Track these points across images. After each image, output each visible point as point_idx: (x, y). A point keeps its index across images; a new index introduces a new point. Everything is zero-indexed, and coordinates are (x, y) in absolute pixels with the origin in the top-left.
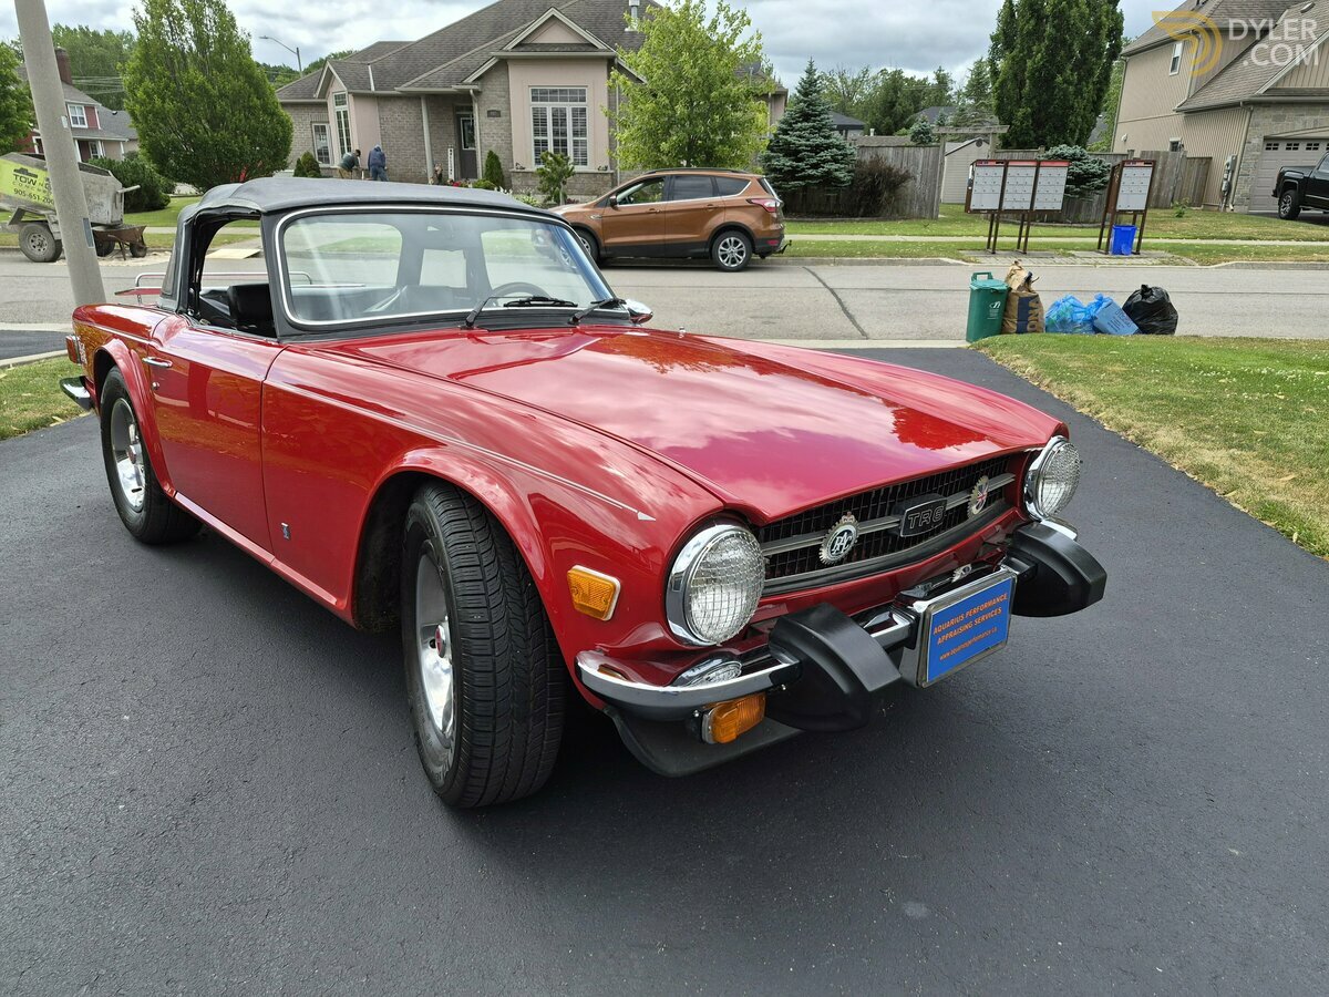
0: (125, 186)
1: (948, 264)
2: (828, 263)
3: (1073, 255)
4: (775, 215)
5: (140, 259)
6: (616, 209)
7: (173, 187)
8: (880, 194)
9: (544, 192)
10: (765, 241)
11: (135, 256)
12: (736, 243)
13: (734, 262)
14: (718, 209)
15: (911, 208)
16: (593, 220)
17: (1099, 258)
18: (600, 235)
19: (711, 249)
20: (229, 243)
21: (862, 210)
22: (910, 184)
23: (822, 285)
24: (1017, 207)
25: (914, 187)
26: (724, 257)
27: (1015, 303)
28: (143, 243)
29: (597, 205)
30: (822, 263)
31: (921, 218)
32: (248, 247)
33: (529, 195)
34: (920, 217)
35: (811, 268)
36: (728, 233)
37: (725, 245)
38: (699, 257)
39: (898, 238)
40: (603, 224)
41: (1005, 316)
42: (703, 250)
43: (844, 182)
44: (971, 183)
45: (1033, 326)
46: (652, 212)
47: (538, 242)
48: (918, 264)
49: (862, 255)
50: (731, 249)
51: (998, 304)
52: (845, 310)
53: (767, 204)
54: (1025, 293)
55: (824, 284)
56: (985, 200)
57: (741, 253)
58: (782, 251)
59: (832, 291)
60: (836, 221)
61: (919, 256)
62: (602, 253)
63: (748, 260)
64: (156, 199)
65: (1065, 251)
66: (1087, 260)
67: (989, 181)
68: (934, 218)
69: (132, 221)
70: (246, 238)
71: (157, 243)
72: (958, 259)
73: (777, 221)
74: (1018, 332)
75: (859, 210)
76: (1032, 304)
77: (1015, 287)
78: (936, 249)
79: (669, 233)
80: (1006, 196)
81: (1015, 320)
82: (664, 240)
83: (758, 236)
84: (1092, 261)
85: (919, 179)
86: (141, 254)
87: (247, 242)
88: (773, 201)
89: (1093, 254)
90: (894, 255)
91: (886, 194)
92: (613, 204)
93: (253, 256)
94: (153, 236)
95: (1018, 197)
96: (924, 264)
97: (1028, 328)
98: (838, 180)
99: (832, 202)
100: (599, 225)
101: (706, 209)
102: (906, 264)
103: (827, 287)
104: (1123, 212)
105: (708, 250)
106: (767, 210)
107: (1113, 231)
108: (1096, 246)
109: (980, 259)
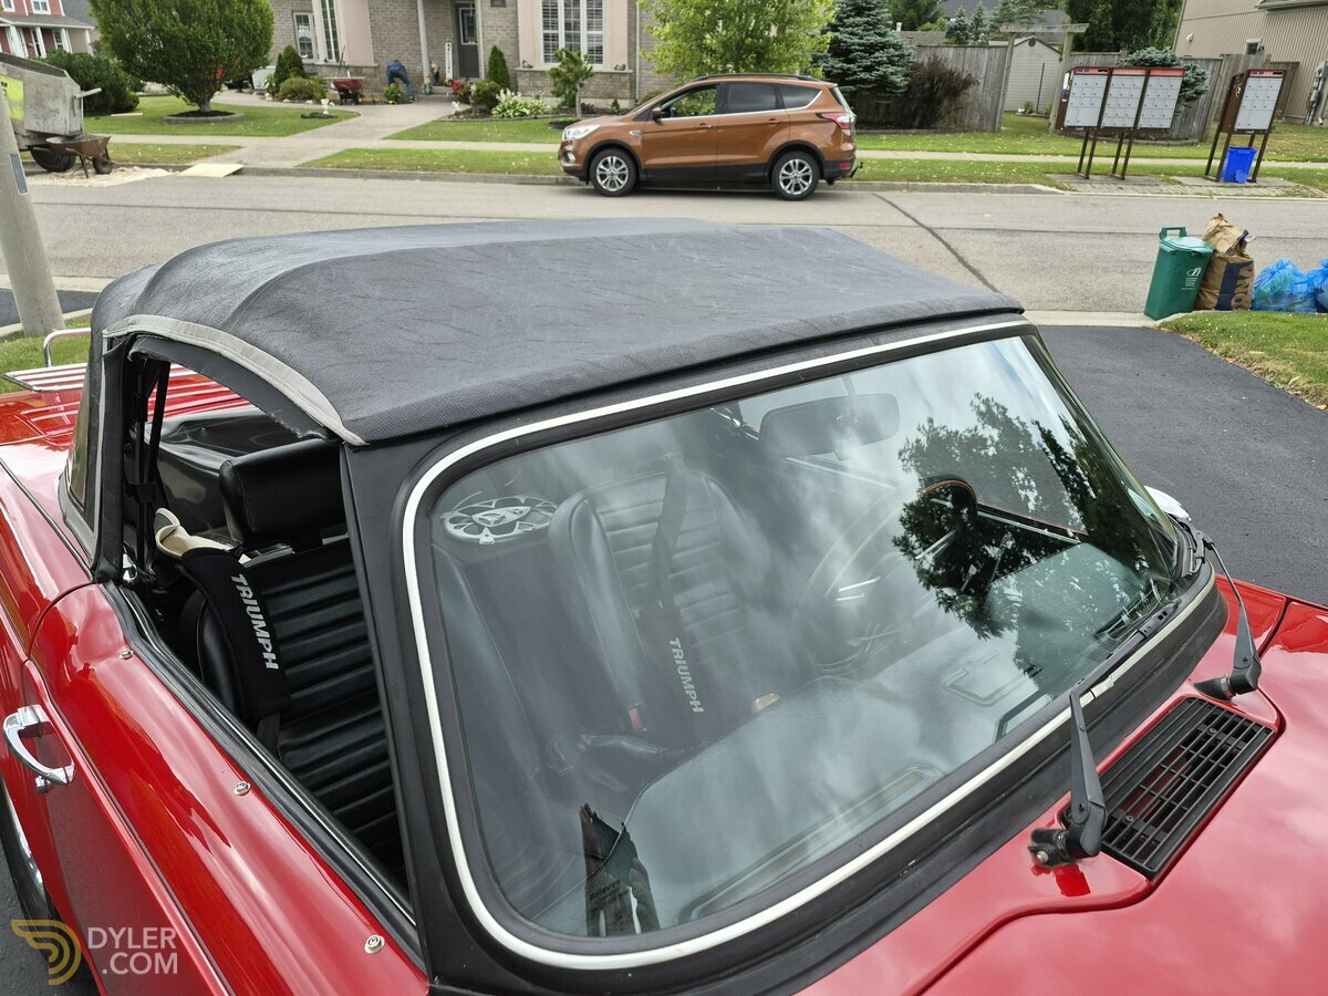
0: (85, 87)
1: (1039, 192)
2: (899, 188)
3: (1180, 183)
4: (848, 132)
5: (105, 176)
6: (659, 123)
7: (142, 86)
8: (939, 103)
9: (558, 96)
10: (836, 163)
11: (98, 172)
12: (801, 166)
13: (797, 188)
14: (782, 125)
15: (971, 118)
16: (633, 137)
17: (1208, 186)
18: (638, 153)
19: (771, 172)
20: (207, 156)
21: (918, 120)
22: (971, 90)
23: (914, 223)
24: (1119, 123)
25: (978, 93)
26: (786, 182)
27: (1220, 270)
28: (108, 158)
29: (637, 118)
30: (893, 188)
31: (983, 131)
32: (229, 161)
33: (538, 97)
34: (981, 130)
35: (888, 195)
36: (793, 153)
37: (788, 169)
38: (757, 183)
39: (966, 156)
40: (643, 141)
41: (1202, 285)
42: (760, 174)
43: (901, 88)
44: (1066, 95)
45: (1239, 300)
46: (703, 125)
47: (567, 160)
48: (1005, 191)
49: (939, 179)
50: (795, 173)
51: (1197, 271)
52: (961, 260)
53: (840, 119)
54: (1236, 258)
55: (917, 222)
56: (1081, 114)
57: (806, 178)
58: (851, 176)
59: (930, 230)
60: (890, 134)
61: (1007, 182)
62: (642, 176)
63: (815, 185)
64: (123, 100)
65: (1168, 175)
66: (1198, 190)
67: (1088, 92)
68: (995, 131)
69: (94, 129)
70: (225, 149)
71: (126, 156)
72: (1051, 186)
73: (849, 139)
74: (1219, 307)
75: (914, 119)
76: (1243, 272)
77: (1223, 248)
78: (1019, 171)
79: (721, 153)
80: (1107, 111)
81: (1217, 292)
82: (716, 162)
83: (827, 158)
84: (1204, 190)
85: (982, 85)
86: (105, 169)
87: (227, 155)
88: (847, 116)
89: (1200, 181)
90: (975, 179)
91: (946, 103)
92: (656, 117)
93: (236, 173)
94: (118, 147)
95: (1121, 113)
96: (1012, 191)
97: (1233, 303)
98: (894, 85)
99: (882, 110)
100: (639, 143)
101: (767, 124)
102: (992, 191)
103: (921, 225)
104: (1242, 132)
105: (766, 174)
106: (840, 126)
107: (1228, 154)
108: (1204, 171)
109: (1074, 186)
